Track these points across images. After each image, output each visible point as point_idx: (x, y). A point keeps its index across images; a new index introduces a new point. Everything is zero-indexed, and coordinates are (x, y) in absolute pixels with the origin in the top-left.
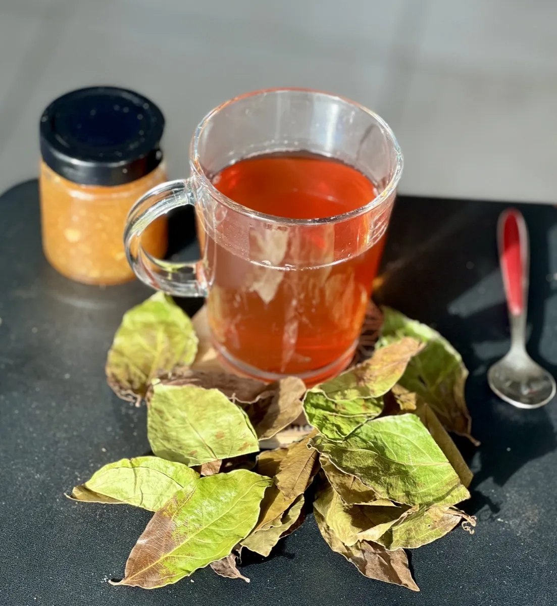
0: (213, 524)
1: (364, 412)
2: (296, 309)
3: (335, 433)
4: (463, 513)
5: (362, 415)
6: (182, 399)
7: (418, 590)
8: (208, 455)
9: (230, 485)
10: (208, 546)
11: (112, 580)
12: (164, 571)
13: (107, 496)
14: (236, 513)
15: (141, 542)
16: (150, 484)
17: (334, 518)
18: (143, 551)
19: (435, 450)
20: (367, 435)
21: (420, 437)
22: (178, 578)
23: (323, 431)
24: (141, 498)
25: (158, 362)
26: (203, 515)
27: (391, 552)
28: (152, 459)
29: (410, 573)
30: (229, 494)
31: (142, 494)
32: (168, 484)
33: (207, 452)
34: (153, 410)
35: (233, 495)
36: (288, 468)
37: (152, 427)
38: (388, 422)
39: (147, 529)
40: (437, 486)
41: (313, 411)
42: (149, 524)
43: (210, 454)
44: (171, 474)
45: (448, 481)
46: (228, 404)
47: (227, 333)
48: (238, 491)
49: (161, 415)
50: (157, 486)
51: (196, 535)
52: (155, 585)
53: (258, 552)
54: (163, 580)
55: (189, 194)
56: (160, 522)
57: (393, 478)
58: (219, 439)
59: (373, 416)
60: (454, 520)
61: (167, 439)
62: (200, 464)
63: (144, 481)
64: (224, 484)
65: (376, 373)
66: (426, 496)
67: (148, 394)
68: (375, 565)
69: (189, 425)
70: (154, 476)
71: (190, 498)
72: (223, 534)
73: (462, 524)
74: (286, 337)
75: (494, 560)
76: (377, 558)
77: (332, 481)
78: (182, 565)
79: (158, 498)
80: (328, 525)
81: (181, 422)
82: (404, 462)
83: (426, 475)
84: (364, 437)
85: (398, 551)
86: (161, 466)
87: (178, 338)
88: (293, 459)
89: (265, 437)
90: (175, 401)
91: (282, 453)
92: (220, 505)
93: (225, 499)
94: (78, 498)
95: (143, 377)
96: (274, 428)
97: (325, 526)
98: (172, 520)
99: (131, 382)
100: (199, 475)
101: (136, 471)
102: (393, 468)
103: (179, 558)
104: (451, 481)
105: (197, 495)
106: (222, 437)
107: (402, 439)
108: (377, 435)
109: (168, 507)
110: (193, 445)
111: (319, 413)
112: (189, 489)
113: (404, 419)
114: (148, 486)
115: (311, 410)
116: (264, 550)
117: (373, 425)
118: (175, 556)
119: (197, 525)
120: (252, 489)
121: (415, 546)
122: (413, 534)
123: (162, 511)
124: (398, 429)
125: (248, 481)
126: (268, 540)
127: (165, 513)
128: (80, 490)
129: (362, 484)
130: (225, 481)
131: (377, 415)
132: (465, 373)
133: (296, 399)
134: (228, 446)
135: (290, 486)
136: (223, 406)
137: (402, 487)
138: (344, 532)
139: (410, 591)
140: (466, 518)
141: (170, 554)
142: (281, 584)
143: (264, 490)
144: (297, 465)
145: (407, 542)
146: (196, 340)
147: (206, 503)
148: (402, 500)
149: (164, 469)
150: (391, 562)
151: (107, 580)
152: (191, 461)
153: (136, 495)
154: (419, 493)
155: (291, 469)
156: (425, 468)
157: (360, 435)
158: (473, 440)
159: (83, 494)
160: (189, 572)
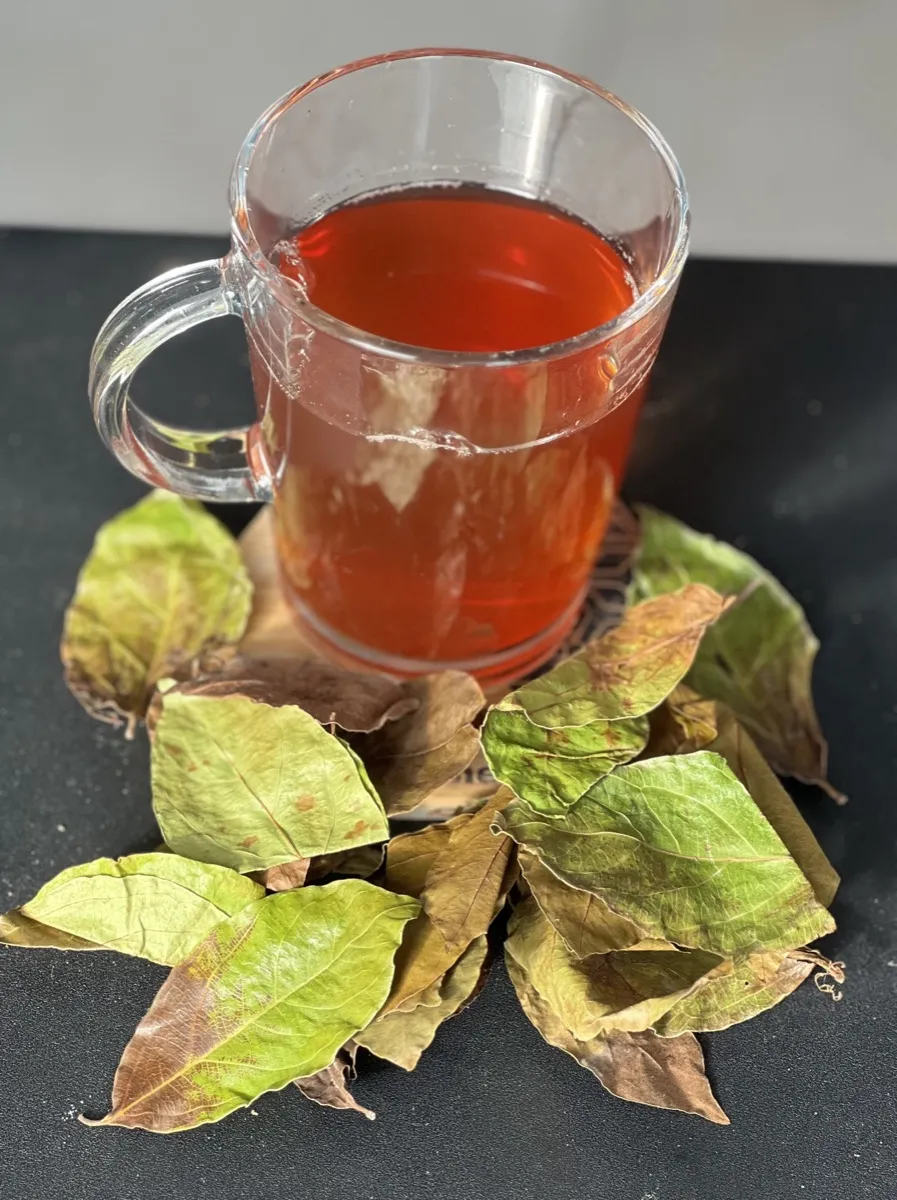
0: (295, 995)
1: (607, 747)
2: (464, 521)
3: (550, 798)
4: (817, 956)
5: (605, 755)
6: (222, 722)
7: (726, 1121)
8: (283, 850)
9: (330, 913)
10: (287, 1041)
11: (86, 1116)
12: (193, 1095)
13: (70, 935)
14: (345, 972)
15: (143, 1030)
16: (161, 910)
17: (549, 978)
18: (149, 1051)
19: (761, 828)
20: (615, 798)
21: (727, 801)
22: (225, 1111)
23: (524, 794)
24: (141, 938)
25: (168, 634)
26: (272, 975)
27: (668, 1040)
28: (162, 859)
29: (709, 1085)
30: (328, 932)
31: (144, 930)
32: (197, 909)
33: (278, 842)
34: (162, 748)
35: (336, 935)
36: (451, 876)
37: (159, 786)
38: (660, 768)
39: (155, 1003)
40: (766, 906)
41: (503, 751)
42: (159, 993)
43: (284, 845)
44: (203, 889)
45: (788, 896)
46: (321, 734)
47: (315, 572)
48: (344, 925)
49: (179, 757)
50: (174, 913)
51: (259, 1019)
52: (176, 1126)
53: (392, 1060)
54: (191, 1113)
55: (231, 294)
56: (183, 990)
57: (674, 892)
58: (305, 813)
59: (628, 755)
60: (799, 970)
61: (193, 810)
62: (264, 867)
63: (147, 902)
64: (317, 910)
65: (633, 661)
66: (743, 929)
67: (151, 711)
68: (636, 1071)
69: (238, 779)
70: (168, 894)
71: (245, 939)
72: (317, 1017)
73: (816, 977)
74: (441, 581)
75: (881, 1052)
76: (639, 1056)
77: (546, 906)
78: (230, 1081)
79: (178, 938)
80: (537, 989)
81: (222, 773)
82: (697, 855)
83: (743, 883)
84: (610, 804)
85: (682, 1038)
86: (183, 873)
87: (211, 582)
88: (461, 853)
89: (401, 808)
90: (208, 727)
91: (436, 839)
92: (310, 954)
93: (320, 942)
94: (9, 939)
95: (139, 667)
96: (418, 786)
97: (530, 992)
98: (207, 986)
99: (114, 679)
100: (263, 890)
101: (130, 883)
102: (672, 869)
103: (224, 1066)
104: (795, 897)
105: (260, 934)
106: (311, 807)
107: (691, 805)
108: (637, 797)
109: (199, 958)
110: (248, 824)
111: (515, 752)
112: (243, 920)
113: (694, 762)
114: (157, 913)
115: (499, 747)
116: (405, 1055)
117: (627, 776)
118: (217, 1062)
119: (262, 997)
120: (375, 924)
121: (717, 1027)
122: (713, 1000)
123: (185, 967)
124: (681, 784)
125: (368, 907)
126: (412, 1035)
127: (192, 970)
128: (13, 921)
129: (610, 911)
130: (319, 905)
131: (636, 753)
132: (812, 645)
133: (464, 724)
134: (322, 828)
135: (455, 917)
136: (312, 741)
137: (693, 912)
138: (572, 1011)
139: (710, 1124)
140: (824, 967)
141: (207, 1058)
142: (440, 1116)
143: (402, 928)
144: (471, 870)
145: (701, 1020)
146: (249, 587)
147: (278, 950)
148: (694, 942)
149: (189, 879)
150: (669, 1062)
151: (76, 1115)
152: (246, 861)
153: (132, 931)
154: (729, 924)
155: (459, 878)
156: (740, 866)
157: (602, 800)
158: (833, 793)
159: (20, 930)
160: (247, 1098)
